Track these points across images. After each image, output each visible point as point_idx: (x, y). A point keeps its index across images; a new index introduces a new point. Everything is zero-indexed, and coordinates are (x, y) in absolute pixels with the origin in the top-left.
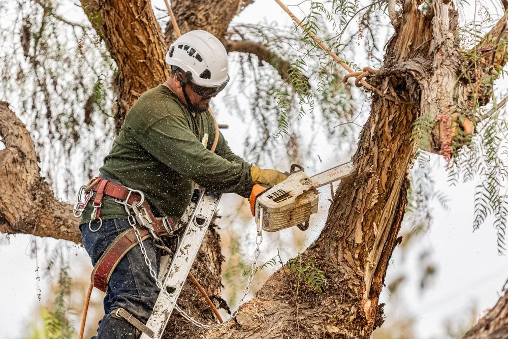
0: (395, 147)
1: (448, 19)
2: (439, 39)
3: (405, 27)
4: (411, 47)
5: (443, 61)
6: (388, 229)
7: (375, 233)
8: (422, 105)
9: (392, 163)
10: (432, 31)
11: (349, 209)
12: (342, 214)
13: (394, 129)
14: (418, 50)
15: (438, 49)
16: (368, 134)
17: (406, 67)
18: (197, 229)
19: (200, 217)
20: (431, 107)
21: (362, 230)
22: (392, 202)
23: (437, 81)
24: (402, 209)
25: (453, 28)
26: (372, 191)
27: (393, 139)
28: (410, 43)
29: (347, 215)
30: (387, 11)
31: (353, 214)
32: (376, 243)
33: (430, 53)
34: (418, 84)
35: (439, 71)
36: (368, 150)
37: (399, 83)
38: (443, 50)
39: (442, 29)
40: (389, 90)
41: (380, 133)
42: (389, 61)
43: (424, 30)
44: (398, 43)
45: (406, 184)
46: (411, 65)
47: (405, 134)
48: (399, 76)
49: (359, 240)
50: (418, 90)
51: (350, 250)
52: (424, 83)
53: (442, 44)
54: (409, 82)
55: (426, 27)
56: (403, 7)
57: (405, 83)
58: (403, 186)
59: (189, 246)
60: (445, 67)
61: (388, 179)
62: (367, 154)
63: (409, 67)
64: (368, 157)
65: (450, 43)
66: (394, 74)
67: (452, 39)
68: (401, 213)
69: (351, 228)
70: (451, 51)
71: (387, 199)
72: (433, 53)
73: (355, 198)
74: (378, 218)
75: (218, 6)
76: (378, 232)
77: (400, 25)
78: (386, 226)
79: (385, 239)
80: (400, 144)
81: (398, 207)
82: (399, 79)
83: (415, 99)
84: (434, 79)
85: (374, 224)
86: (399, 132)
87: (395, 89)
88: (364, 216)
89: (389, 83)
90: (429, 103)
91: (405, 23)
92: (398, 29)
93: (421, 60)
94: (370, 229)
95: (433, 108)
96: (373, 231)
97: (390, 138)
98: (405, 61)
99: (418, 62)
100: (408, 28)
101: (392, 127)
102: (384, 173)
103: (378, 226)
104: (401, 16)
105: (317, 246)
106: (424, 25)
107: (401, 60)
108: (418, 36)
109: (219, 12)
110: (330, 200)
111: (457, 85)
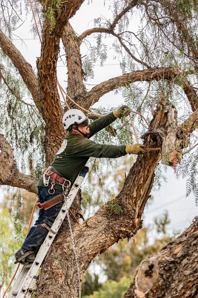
0: (151, 161)
1: (174, 114)
2: (170, 122)
3: (157, 116)
4: (159, 124)
5: (171, 130)
6: (146, 192)
7: (141, 193)
8: (162, 147)
9: (149, 167)
10: (168, 118)
11: (132, 183)
12: (129, 186)
13: (151, 155)
14: (162, 125)
15: (170, 125)
16: (141, 155)
17: (157, 131)
18: (75, 189)
19: (76, 184)
20: (166, 147)
21: (136, 192)
22: (148, 182)
23: (169, 138)
24: (152, 184)
25: (176, 117)
26: (141, 177)
27: (150, 158)
28: (159, 122)
29: (131, 186)
30: (151, 110)
31: (133, 186)
32: (141, 197)
33: (166, 126)
34: (161, 138)
35: (169, 134)
36: (140, 162)
37: (154, 137)
38: (172, 126)
39: (172, 118)
40: (150, 140)
41: (145, 155)
42: (151, 129)
43: (164, 118)
44: (154, 122)
45: (154, 175)
46: (159, 131)
47: (155, 156)
48: (154, 135)
49: (135, 196)
50: (161, 141)
51: (131, 199)
52: (164, 138)
53: (171, 123)
54: (158, 138)
55: (165, 117)
56: (157, 108)
57: (156, 137)
58: (153, 176)
59: (72, 195)
60: (172, 132)
61: (147, 173)
62: (140, 163)
63: (158, 132)
64: (140, 164)
65: (174, 124)
66: (152, 134)
67: (175, 122)
68: (151, 186)
69: (132, 191)
70: (174, 127)
71: (146, 180)
72: (167, 126)
73: (134, 180)
74: (143, 188)
75: (84, 102)
76: (142, 193)
77: (155, 115)
78: (145, 191)
79: (145, 196)
80: (153, 160)
81: (150, 184)
82: (154, 136)
83: (160, 144)
84: (168, 137)
85: (141, 190)
86: (153, 156)
87: (152, 140)
88: (138, 187)
89: (150, 137)
90: (165, 146)
91: (157, 114)
92: (154, 116)
93: (163, 129)
94: (139, 192)
95: (167, 148)
96: (140, 193)
97: (149, 158)
98: (156, 129)
99: (162, 130)
100: (158, 116)
101: (150, 154)
102: (146, 171)
103: (142, 191)
104: (156, 112)
105: (119, 197)
106: (164, 116)
107: (155, 128)
108: (162, 120)
109: (85, 104)
110: (124, 180)
111: (176, 140)
